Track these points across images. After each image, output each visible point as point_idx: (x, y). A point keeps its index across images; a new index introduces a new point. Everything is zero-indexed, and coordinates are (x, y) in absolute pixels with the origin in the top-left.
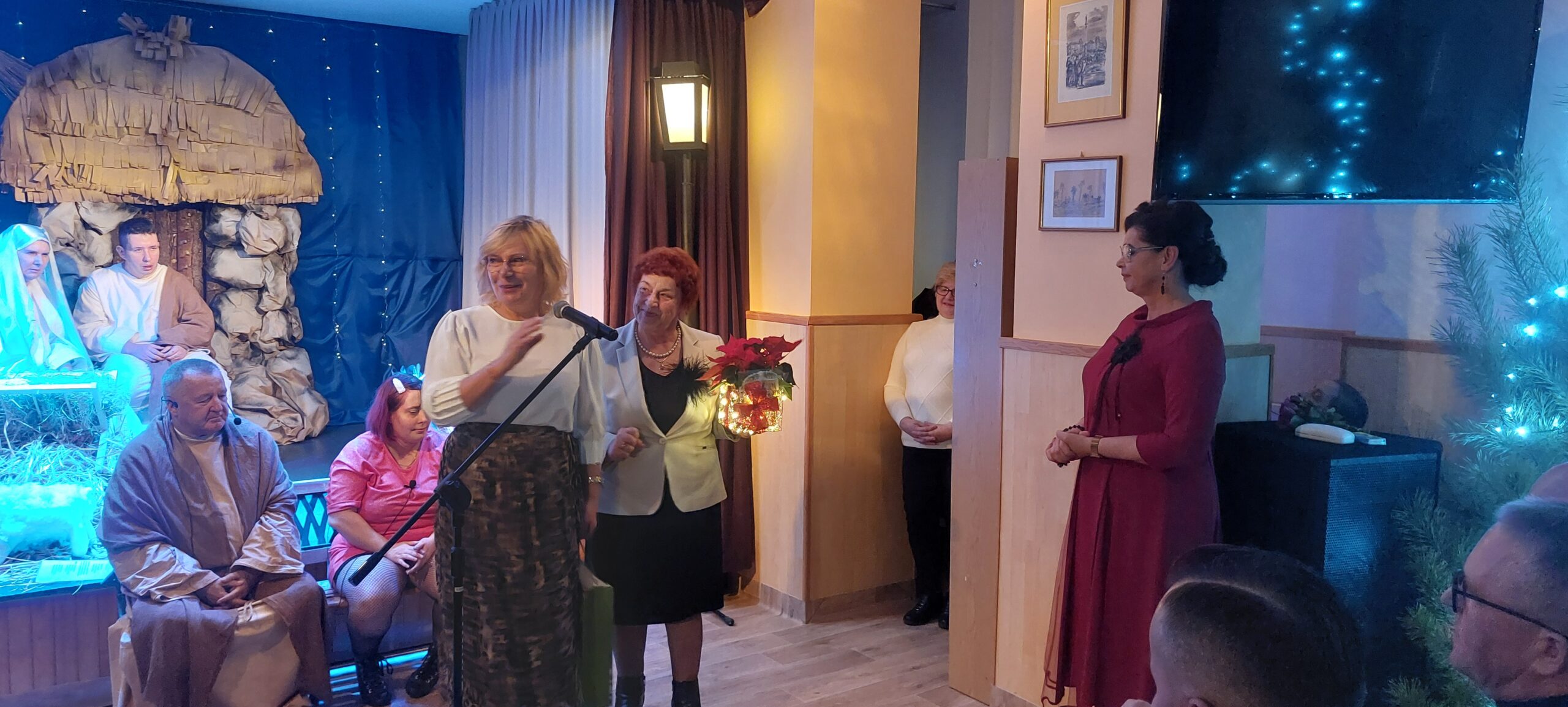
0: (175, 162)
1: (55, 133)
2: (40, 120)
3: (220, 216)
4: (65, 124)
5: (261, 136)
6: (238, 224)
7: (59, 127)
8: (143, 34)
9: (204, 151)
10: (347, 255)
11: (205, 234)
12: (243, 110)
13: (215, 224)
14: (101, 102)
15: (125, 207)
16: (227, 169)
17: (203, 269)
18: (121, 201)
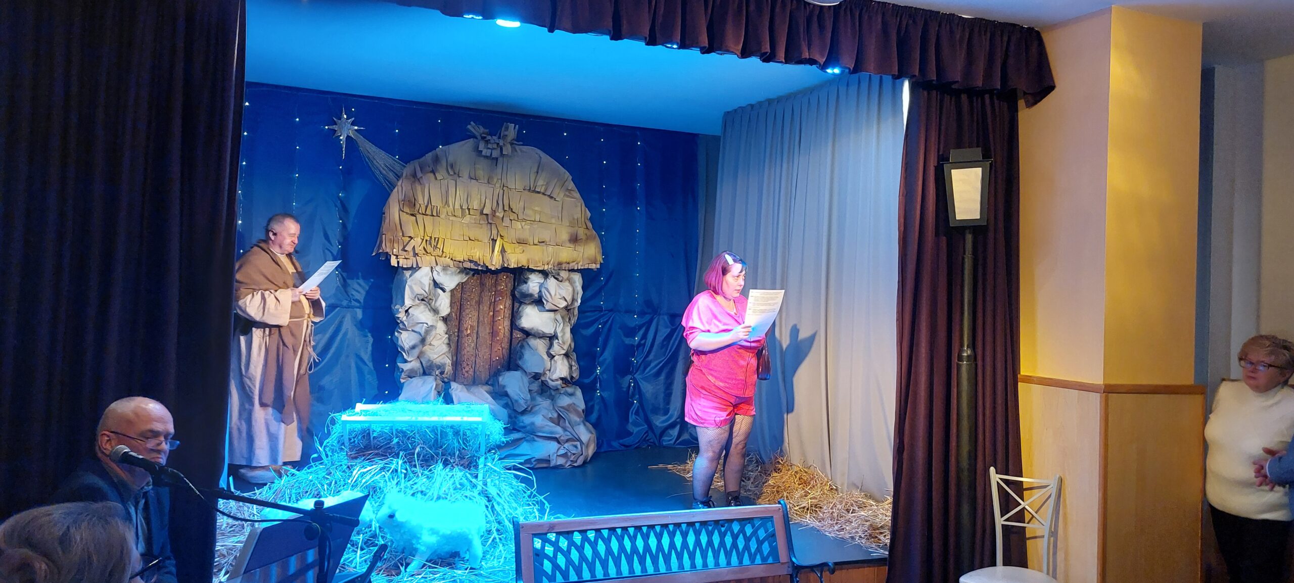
0: (500, 235)
1: (420, 213)
2: (410, 203)
3: (528, 279)
4: (427, 207)
5: (560, 216)
6: (541, 285)
7: (422, 210)
8: (485, 137)
9: (520, 227)
10: (611, 311)
11: (516, 292)
12: (548, 196)
13: (525, 285)
14: (452, 190)
15: (465, 271)
16: (536, 242)
17: (511, 320)
18: (462, 267)
